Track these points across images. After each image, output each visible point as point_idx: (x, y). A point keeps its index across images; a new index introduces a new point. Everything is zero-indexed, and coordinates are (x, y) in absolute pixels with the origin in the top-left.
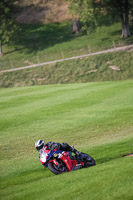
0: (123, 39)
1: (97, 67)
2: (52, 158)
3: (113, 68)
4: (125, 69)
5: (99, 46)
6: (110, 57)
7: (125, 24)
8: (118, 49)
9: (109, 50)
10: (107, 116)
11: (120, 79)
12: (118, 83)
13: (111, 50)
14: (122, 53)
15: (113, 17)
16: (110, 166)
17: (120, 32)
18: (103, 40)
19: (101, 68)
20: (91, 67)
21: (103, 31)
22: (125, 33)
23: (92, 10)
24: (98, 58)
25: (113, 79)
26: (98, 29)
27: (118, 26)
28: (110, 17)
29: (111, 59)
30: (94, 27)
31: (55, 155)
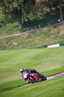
0: (19, 30)
1: (6, 43)
2: (29, 76)
3: (15, 43)
4: (20, 44)
5: (8, 33)
6: (13, 38)
7: (20, 22)
8: (17, 34)
9: (12, 35)
10: (11, 67)
11: (18, 49)
12: (17, 51)
13: (14, 35)
14: (19, 36)
15: (15, 19)
16: (13, 91)
17: (18, 26)
18: (10, 30)
19: (9, 44)
20: (4, 43)
21: (9, 26)
22: (20, 27)
23: (4, 16)
24: (7, 39)
25: (14, 49)
26: (7, 25)
27: (17, 23)
28: (13, 19)
29: (14, 39)
30: (5, 24)
31: (30, 75)
